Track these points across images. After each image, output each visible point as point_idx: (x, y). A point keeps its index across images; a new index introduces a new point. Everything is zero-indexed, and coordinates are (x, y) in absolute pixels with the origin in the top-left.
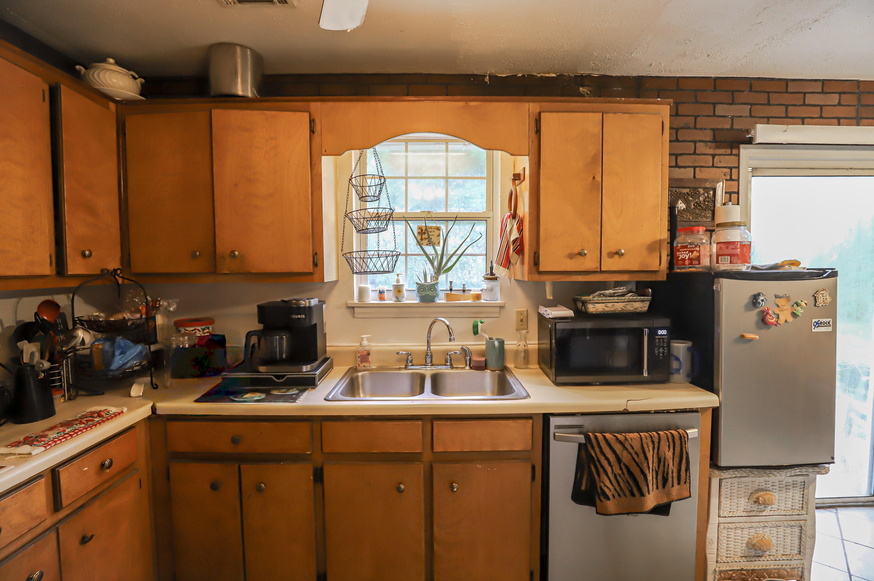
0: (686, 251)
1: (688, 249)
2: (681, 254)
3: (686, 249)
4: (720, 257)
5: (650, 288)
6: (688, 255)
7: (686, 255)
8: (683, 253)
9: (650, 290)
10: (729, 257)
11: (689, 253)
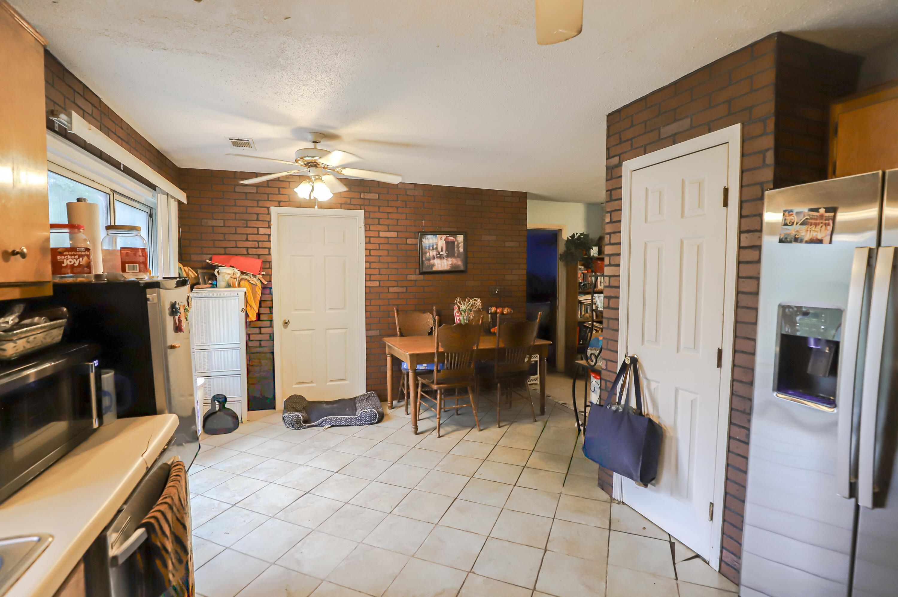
0: (74, 255)
1: (78, 253)
2: (67, 260)
3: (75, 253)
4: (127, 265)
5: (65, 307)
6: (78, 260)
7: (75, 260)
8: (69, 257)
9: (65, 309)
10: (138, 265)
11: (79, 258)
